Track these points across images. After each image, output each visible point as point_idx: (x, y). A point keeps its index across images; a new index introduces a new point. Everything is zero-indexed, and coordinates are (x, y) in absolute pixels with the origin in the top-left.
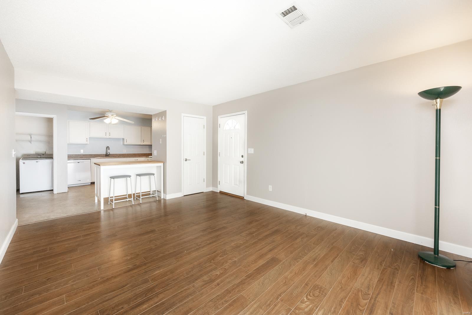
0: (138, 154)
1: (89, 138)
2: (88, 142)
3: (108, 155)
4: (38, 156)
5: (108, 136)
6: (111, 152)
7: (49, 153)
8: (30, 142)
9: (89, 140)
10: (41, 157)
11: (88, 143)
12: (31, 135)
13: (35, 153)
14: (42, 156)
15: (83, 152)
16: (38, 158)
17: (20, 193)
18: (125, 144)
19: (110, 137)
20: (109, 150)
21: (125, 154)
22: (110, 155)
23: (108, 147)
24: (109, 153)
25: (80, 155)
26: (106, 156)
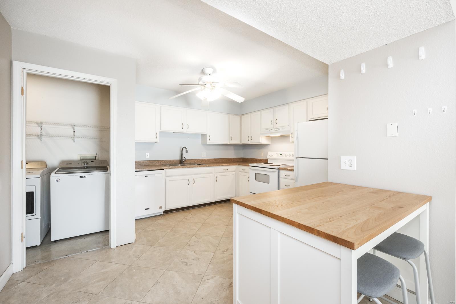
0: (221, 159)
1: (161, 133)
2: (158, 140)
3: (183, 162)
4: (84, 164)
5: (185, 131)
6: (188, 156)
7: (100, 159)
8: (73, 138)
9: (160, 136)
10: (88, 166)
11: (159, 142)
12: (73, 126)
13: (79, 159)
14: (91, 165)
15: (148, 157)
16: (84, 168)
17: (52, 240)
18: (207, 143)
19: (188, 131)
20: (186, 152)
21: (205, 160)
22: (185, 162)
23: (184, 149)
24: (184, 159)
25: (146, 161)
26: (181, 163)
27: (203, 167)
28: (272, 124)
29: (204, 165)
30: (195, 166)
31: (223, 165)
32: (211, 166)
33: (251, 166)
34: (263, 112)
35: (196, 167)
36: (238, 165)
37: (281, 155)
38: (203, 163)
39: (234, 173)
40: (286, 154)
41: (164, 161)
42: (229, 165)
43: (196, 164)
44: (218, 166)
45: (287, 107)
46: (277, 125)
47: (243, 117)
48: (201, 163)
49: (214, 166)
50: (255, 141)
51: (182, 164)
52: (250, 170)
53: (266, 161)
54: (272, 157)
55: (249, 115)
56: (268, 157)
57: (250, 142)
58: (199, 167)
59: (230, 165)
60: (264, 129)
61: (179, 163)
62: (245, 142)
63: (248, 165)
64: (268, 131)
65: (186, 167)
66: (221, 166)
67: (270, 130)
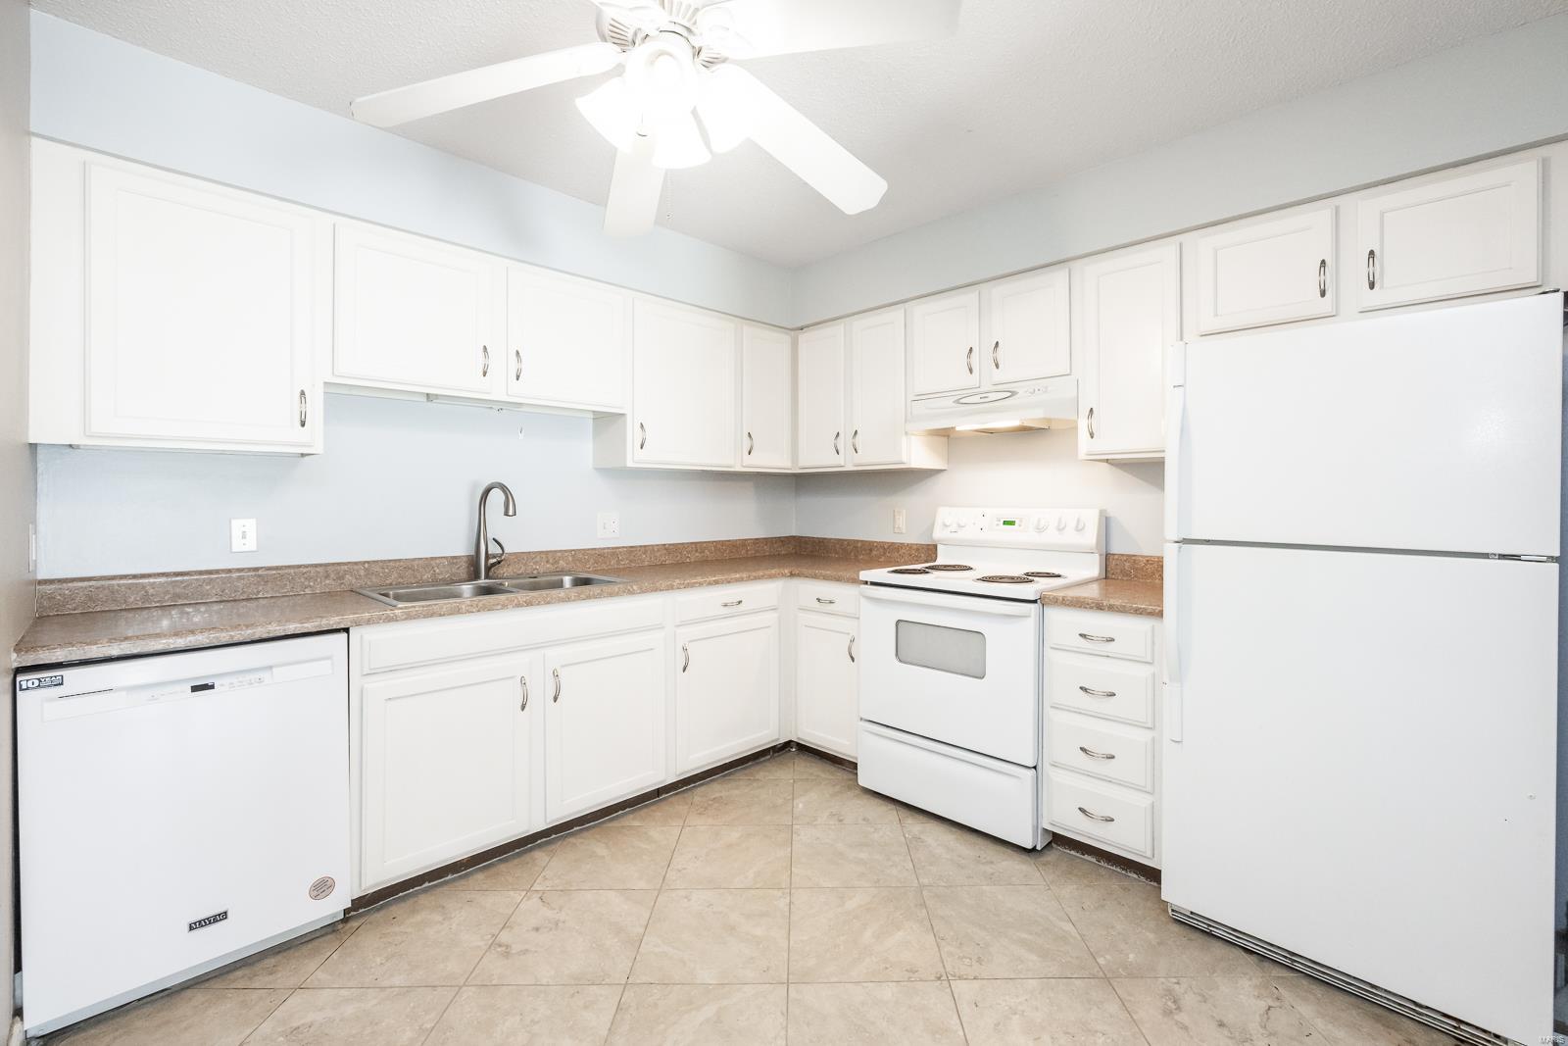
1: (330, 390)
2: (313, 437)
3: (488, 568)
5: (497, 387)
6: (515, 536)
9: (326, 414)
11: (315, 448)
15: (251, 544)
18: (630, 464)
19: (518, 392)
20: (506, 514)
21: (614, 552)
22: (503, 570)
23: (496, 496)
24: (494, 549)
25: (229, 571)
26: (477, 576)
27: (611, 595)
28: (971, 371)
29: (616, 588)
30: (560, 593)
31: (716, 582)
32: (656, 590)
33: (866, 583)
34: (919, 309)
35: (567, 599)
36: (792, 575)
37: (1012, 523)
38: (604, 572)
39: (774, 615)
40: (1039, 521)
41: (366, 570)
42: (749, 579)
43: (567, 580)
44: (691, 586)
45: (1059, 278)
46: (999, 376)
47: (804, 337)
48: (596, 572)
49: (671, 588)
50: (872, 456)
51: (483, 581)
52: (863, 600)
53: (926, 554)
54: (962, 535)
55: (838, 329)
56: (938, 534)
57: (847, 463)
58: (589, 597)
59: (755, 578)
60: (920, 397)
61: (464, 576)
62: (818, 458)
63: (847, 574)
64: (950, 402)
65: (504, 607)
66: (710, 584)
67: (957, 402)
